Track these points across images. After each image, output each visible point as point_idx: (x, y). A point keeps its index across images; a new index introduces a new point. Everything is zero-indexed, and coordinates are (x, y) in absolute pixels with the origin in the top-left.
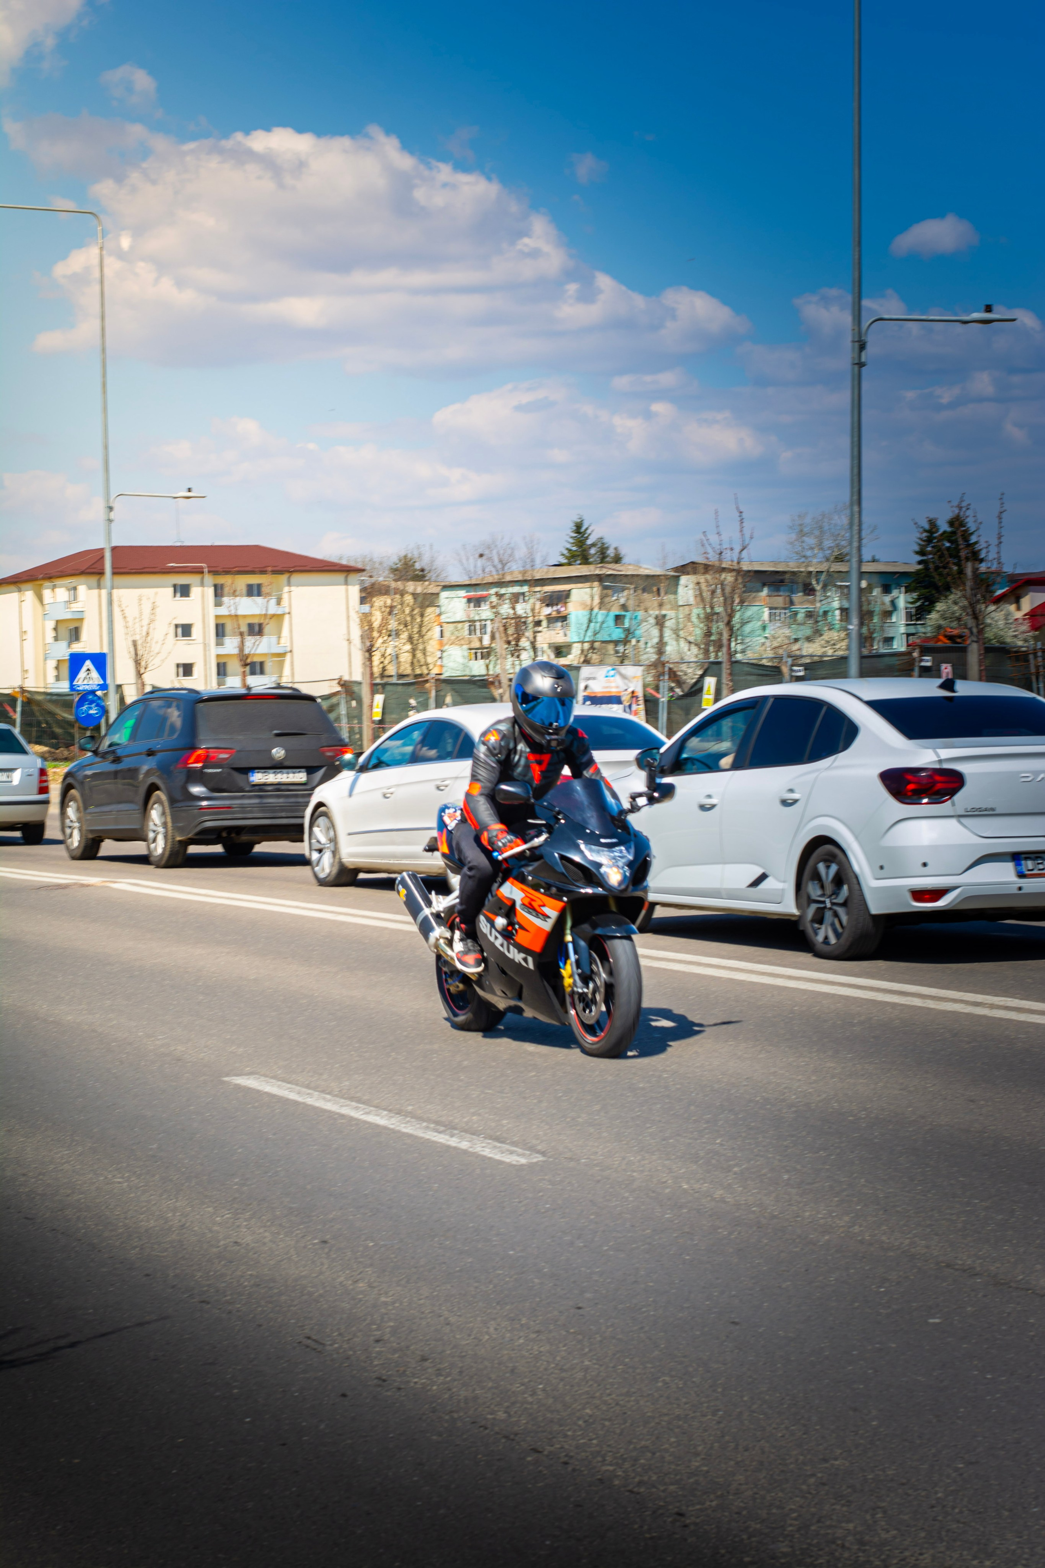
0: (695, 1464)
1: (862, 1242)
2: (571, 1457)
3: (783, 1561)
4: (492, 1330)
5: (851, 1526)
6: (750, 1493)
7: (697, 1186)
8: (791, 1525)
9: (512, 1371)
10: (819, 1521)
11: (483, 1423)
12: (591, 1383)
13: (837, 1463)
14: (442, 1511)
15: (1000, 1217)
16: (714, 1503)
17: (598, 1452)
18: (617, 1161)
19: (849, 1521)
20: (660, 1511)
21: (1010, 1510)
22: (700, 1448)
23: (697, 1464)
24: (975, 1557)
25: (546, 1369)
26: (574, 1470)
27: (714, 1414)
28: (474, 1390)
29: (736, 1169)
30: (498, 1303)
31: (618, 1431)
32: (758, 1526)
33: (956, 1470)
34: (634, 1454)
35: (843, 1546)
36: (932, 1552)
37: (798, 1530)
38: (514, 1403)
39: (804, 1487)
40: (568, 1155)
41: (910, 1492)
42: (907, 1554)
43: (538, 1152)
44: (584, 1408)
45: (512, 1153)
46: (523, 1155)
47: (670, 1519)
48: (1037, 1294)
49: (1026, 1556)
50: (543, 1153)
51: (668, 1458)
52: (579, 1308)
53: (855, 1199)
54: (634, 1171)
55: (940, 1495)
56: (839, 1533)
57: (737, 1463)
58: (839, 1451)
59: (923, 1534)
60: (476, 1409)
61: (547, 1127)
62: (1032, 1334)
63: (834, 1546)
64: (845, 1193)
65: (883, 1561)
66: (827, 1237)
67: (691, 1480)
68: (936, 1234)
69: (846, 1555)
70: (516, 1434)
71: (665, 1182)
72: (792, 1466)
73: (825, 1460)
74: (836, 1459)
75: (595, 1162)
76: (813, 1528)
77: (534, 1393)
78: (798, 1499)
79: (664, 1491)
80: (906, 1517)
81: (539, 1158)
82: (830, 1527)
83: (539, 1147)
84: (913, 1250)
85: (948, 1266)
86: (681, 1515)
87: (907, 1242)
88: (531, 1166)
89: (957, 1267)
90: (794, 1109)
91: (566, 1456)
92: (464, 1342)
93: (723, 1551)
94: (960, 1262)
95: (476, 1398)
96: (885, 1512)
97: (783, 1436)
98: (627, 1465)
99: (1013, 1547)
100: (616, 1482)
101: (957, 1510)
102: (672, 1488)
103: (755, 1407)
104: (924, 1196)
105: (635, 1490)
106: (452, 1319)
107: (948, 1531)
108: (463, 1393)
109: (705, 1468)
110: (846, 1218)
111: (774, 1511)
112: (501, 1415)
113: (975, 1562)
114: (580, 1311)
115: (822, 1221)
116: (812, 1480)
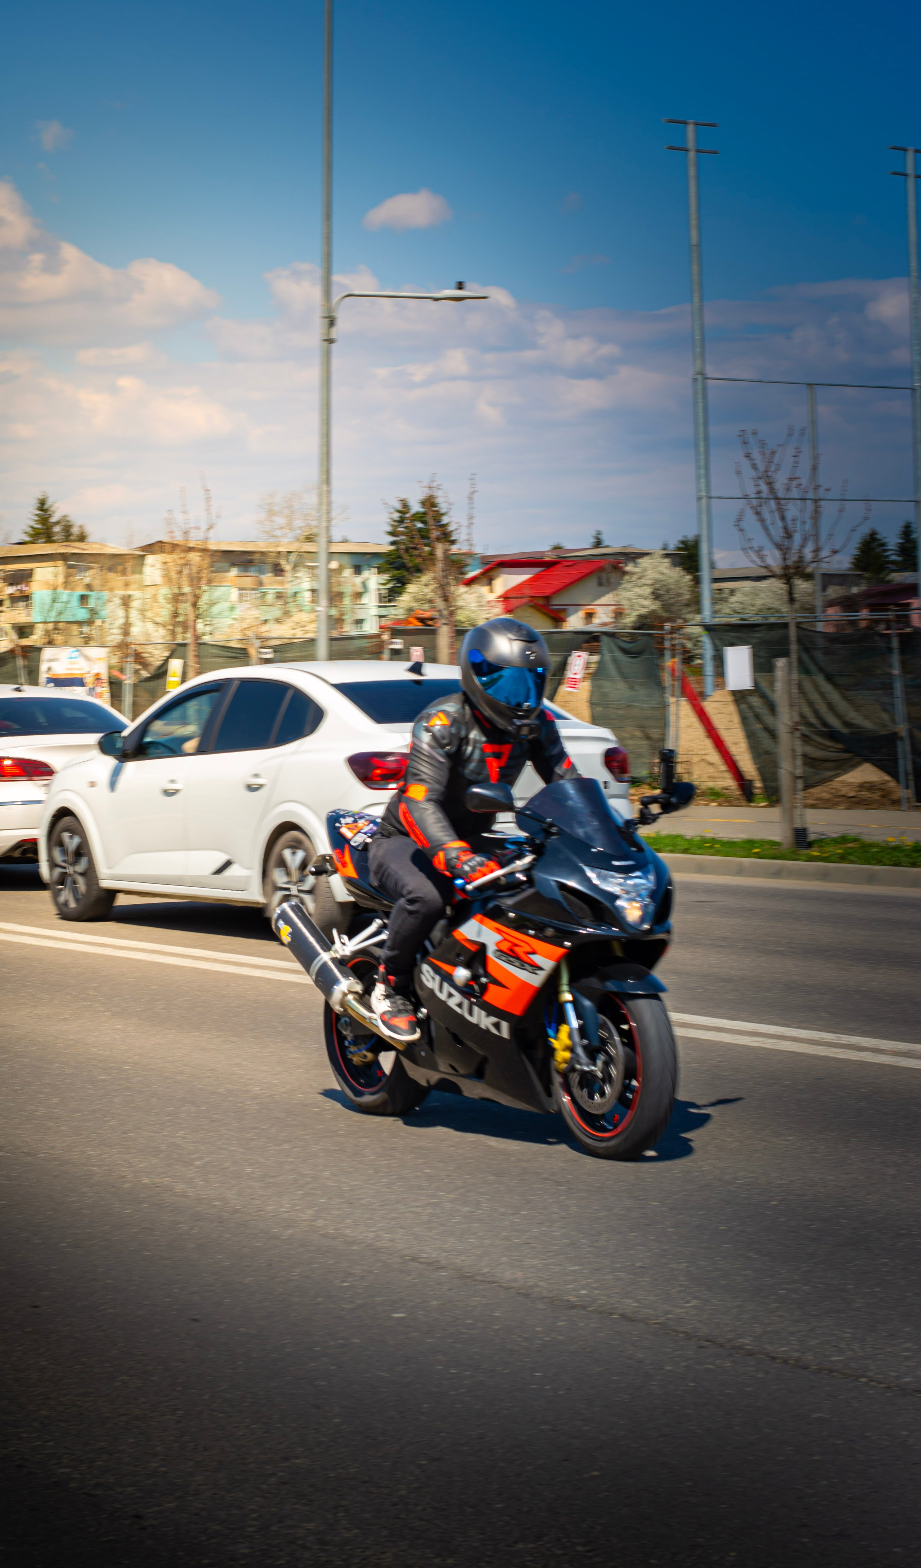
0: (153, 1465)
1: (325, 1236)
2: (26, 1460)
3: (242, 1562)
5: (311, 1526)
6: (209, 1493)
7: (157, 1180)
8: (252, 1526)
10: (279, 1521)
12: (46, 1383)
13: (297, 1461)
15: (466, 1209)
16: (172, 1505)
17: (55, 1455)
18: (75, 1155)
19: (310, 1521)
20: (117, 1514)
21: (474, 1507)
22: (158, 1449)
23: (155, 1465)
24: (437, 1555)
26: (29, 1473)
27: (173, 1413)
29: (198, 1163)
31: (74, 1433)
32: (217, 1527)
33: (420, 1466)
34: (91, 1456)
35: (304, 1546)
36: (394, 1550)
37: (258, 1531)
39: (264, 1487)
40: (25, 1149)
41: (372, 1489)
42: (369, 1553)
44: (39, 1410)
47: (127, 1522)
48: (502, 1287)
49: (489, 1553)
51: (125, 1460)
52: (36, 1307)
53: (319, 1192)
54: (93, 1166)
55: (403, 1493)
56: (300, 1533)
57: (196, 1463)
58: (300, 1450)
59: (385, 1533)
62: (497, 1327)
63: (294, 1547)
64: (309, 1187)
65: (344, 1560)
66: (290, 1231)
67: (149, 1482)
68: (402, 1228)
69: (307, 1555)
71: (124, 1177)
72: (252, 1465)
73: (286, 1459)
74: (297, 1458)
75: (55, 1156)
76: (274, 1528)
78: (257, 1499)
79: (121, 1493)
80: (368, 1516)
82: (290, 1527)
84: (378, 1243)
85: (414, 1259)
86: (138, 1517)
87: (372, 1235)
89: (422, 1260)
90: (258, 1101)
91: (21, 1459)
93: (181, 1553)
94: (425, 1255)
96: (346, 1511)
97: (243, 1435)
98: (83, 1467)
100: (73, 1485)
101: (419, 1508)
102: (130, 1489)
103: (215, 1405)
104: (389, 1188)
105: (92, 1492)
107: (410, 1529)
109: (163, 1469)
110: (310, 1212)
111: (235, 1512)
113: (437, 1560)
114: (37, 1310)
115: (286, 1215)
116: (273, 1480)
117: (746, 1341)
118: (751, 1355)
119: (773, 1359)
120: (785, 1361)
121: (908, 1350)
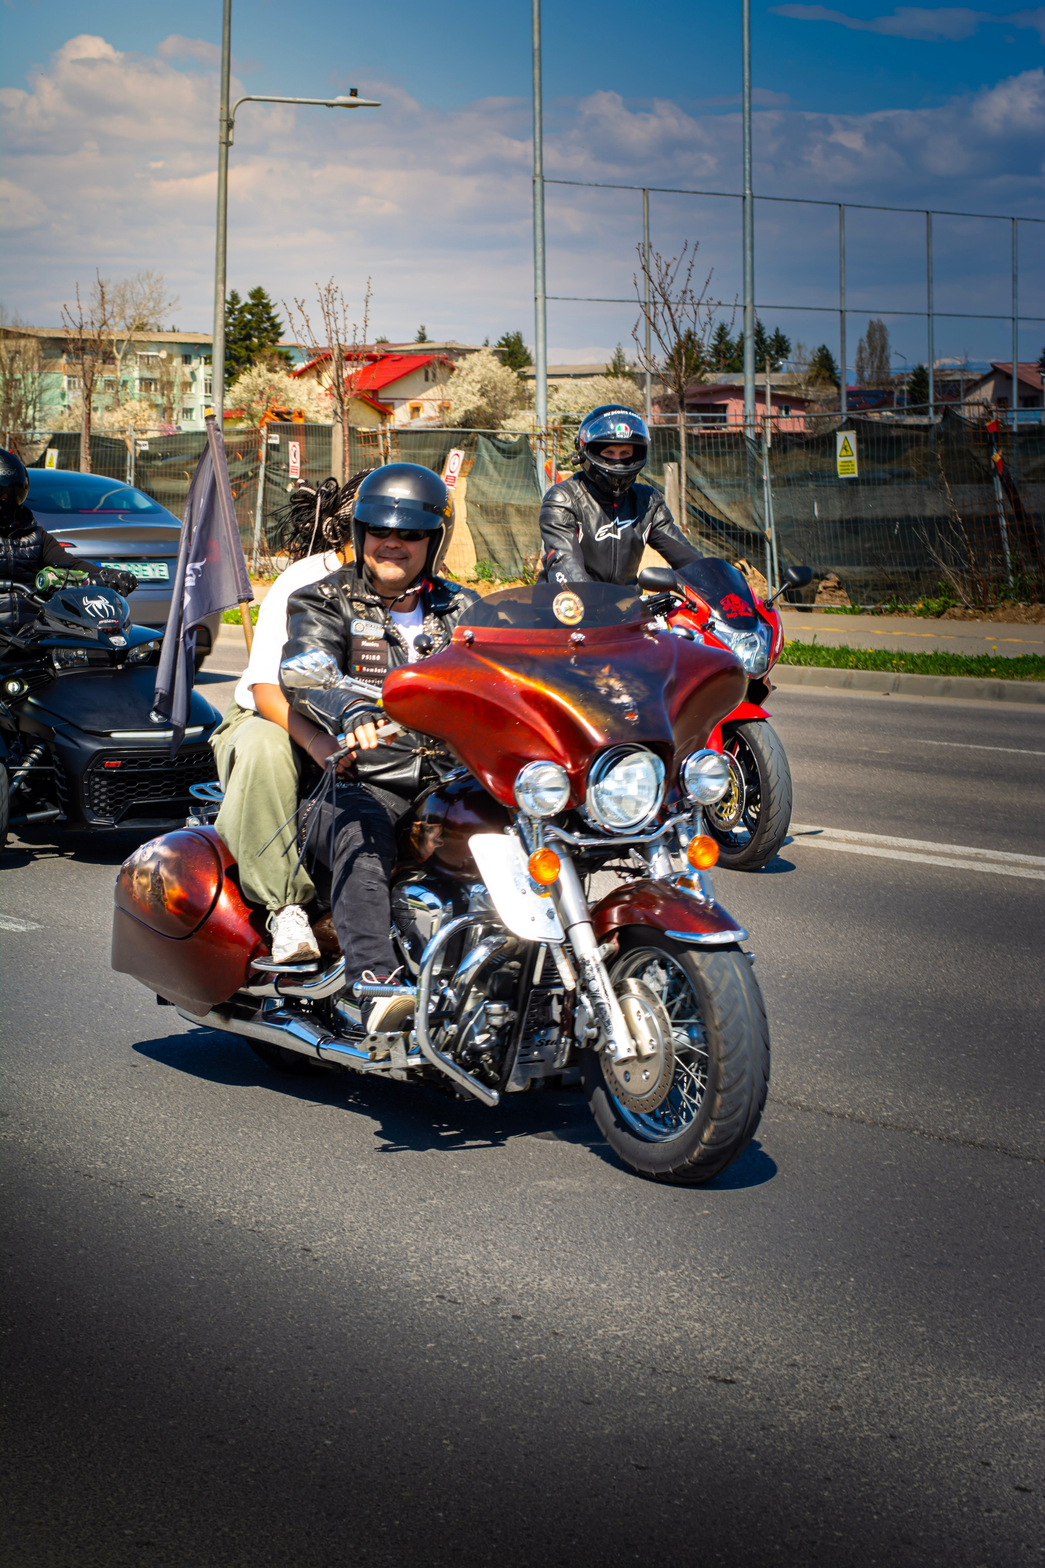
0: (303, 1205)
2: (183, 1201)
4: (58, 1087)
5: (468, 1257)
6: (363, 1230)
8: (412, 1257)
9: (94, 1124)
10: (437, 1253)
11: (86, 1172)
12: (174, 1134)
14: (81, 1252)
16: (334, 1239)
17: (208, 1197)
19: (464, 1253)
20: (286, 1248)
21: (608, 1241)
22: (302, 1191)
24: (591, 1281)
25: (126, 1122)
26: (190, 1213)
27: (303, 1160)
28: (65, 1142)
30: (54, 1062)
31: (218, 1177)
32: (383, 1258)
33: (546, 1206)
34: (242, 1197)
35: (468, 1274)
36: (550, 1277)
37: (422, 1261)
38: (107, 1154)
39: (412, 1224)
40: (64, 923)
41: (511, 1226)
42: (528, 1279)
43: (33, 920)
44: (177, 1157)
45: (7, 921)
46: (20, 923)
47: (299, 1254)
50: (39, 921)
51: (275, 1201)
56: (460, 1263)
57: (341, 1204)
58: (432, 1192)
59: (537, 1263)
60: (74, 1160)
61: (32, 896)
63: (459, 1275)
65: (509, 1286)
67: (305, 1220)
69: (473, 1282)
70: (122, 1182)
72: (393, 1206)
76: (434, 1259)
77: (123, 1145)
78: (410, 1234)
79: (283, 1229)
80: (516, 1248)
81: (35, 926)
82: (449, 1258)
83: (32, 916)
86: (307, 1250)
88: (32, 933)
91: (178, 1200)
92: (35, 1099)
93: (359, 1281)
95: (69, 1149)
96: (495, 1244)
98: (239, 1207)
99: (622, 1272)
100: (235, 1223)
101: (559, 1241)
102: (288, 1226)
103: (338, 1154)
105: (256, 1229)
106: (17, 1078)
107: (558, 1259)
108: (55, 1145)
109: (313, 1209)
111: (392, 1245)
112: (100, 1164)
113: (593, 1286)
114: (138, 1069)
116: (417, 1218)
117: (802, 1098)
118: (810, 1110)
119: (830, 1114)
120: (841, 1116)
121: (949, 1106)
